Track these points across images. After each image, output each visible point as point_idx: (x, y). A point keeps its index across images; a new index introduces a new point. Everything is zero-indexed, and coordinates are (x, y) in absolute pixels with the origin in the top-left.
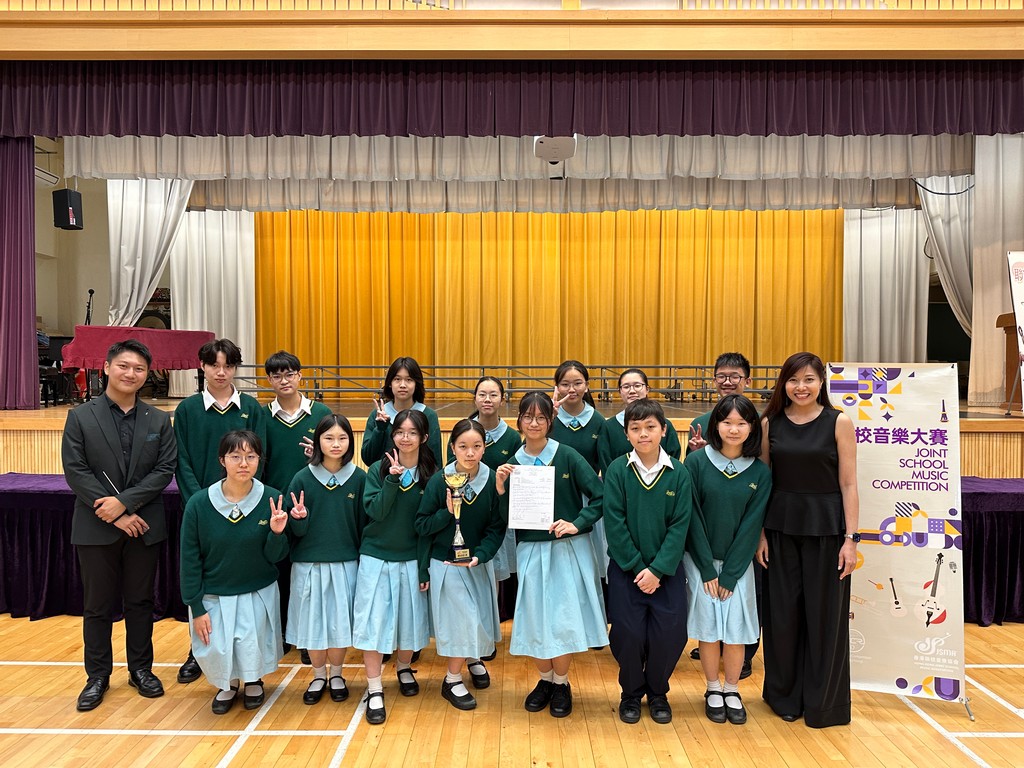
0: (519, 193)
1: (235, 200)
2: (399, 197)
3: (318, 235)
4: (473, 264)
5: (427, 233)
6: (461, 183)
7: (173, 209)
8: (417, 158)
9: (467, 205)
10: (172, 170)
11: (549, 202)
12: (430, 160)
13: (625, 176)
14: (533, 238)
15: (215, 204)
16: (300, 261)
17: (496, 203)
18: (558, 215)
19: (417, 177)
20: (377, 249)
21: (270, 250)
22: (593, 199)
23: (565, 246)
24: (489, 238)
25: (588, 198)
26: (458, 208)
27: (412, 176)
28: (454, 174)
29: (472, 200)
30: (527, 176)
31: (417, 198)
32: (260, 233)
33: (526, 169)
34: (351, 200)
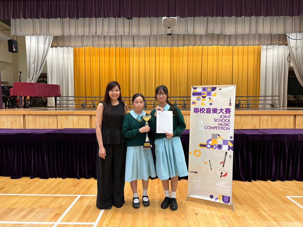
0: (157, 40)
1: (67, 44)
2: (119, 42)
3: (93, 56)
4: (142, 65)
5: (128, 54)
6: (138, 37)
7: (46, 46)
8: (124, 28)
9: (140, 45)
10: (45, 33)
11: (167, 43)
12: (128, 28)
13: (192, 33)
14: (161, 56)
15: (60, 45)
16: (88, 64)
17: (150, 44)
18: (169, 48)
19: (124, 34)
20: (112, 60)
21: (78, 61)
22: (181, 42)
23: (172, 59)
24: (147, 56)
25: (179, 42)
26: (137, 46)
27: (123, 34)
28: (136, 33)
29: (142, 43)
30: (160, 33)
31: (124, 43)
32: (75, 55)
33: (160, 31)
34: (103, 43)
